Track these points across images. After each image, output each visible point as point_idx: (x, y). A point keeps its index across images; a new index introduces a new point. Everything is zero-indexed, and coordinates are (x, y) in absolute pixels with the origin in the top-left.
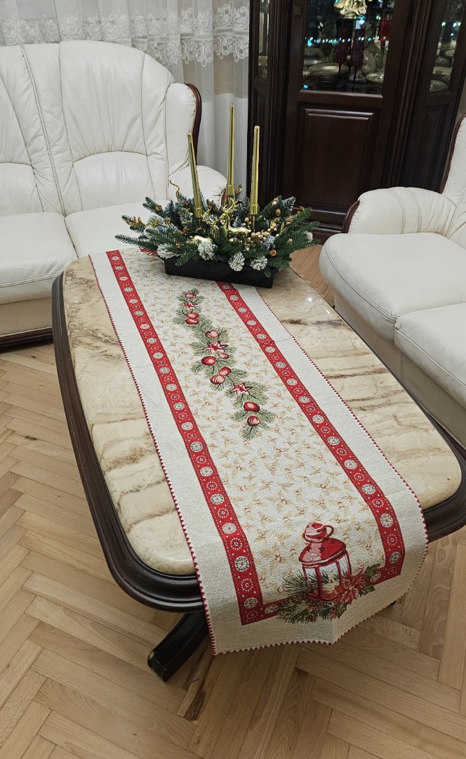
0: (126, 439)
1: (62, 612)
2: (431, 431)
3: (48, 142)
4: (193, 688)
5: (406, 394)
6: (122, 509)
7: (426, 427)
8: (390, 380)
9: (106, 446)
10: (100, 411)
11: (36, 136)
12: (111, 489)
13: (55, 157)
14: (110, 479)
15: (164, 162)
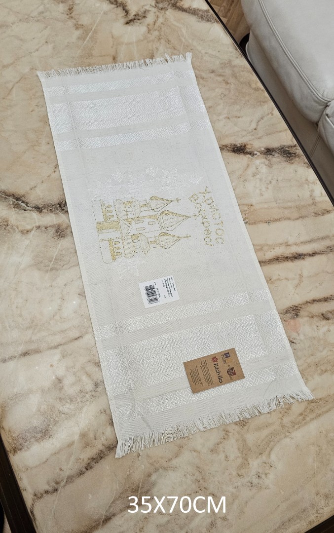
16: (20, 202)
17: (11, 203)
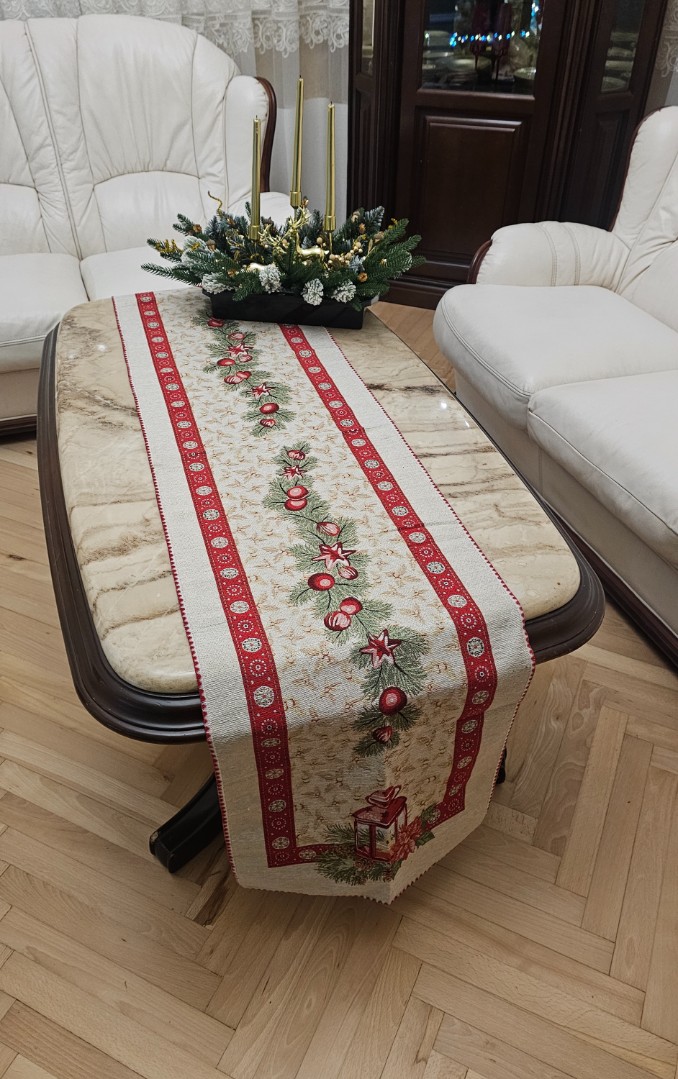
0: (117, 525)
1: (38, 781)
2: (544, 525)
3: (59, 155)
4: (211, 883)
5: (517, 479)
6: (98, 611)
7: (537, 519)
8: (498, 461)
9: (87, 534)
10: (86, 490)
11: (42, 146)
12: (87, 586)
13: (68, 176)
14: (86, 574)
15: (223, 187)
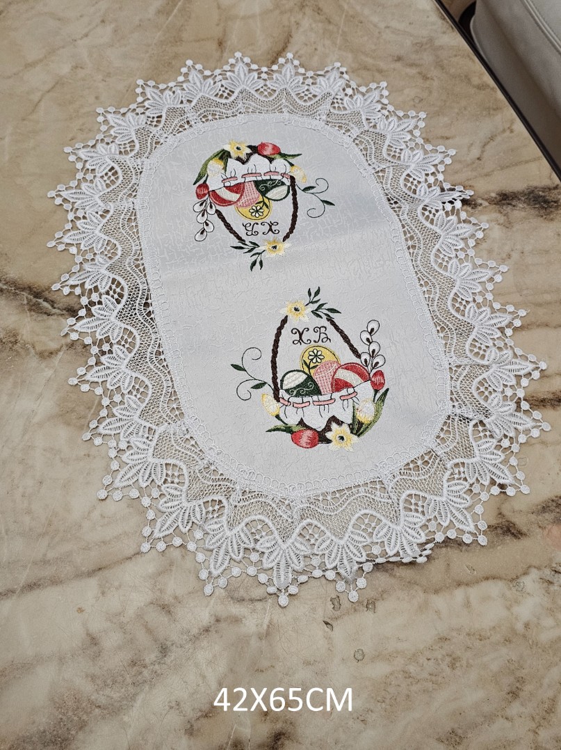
16: (41, 301)
17: (25, 302)
